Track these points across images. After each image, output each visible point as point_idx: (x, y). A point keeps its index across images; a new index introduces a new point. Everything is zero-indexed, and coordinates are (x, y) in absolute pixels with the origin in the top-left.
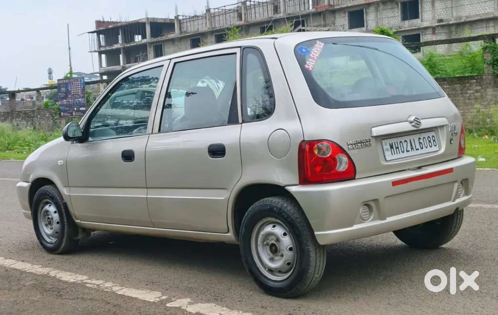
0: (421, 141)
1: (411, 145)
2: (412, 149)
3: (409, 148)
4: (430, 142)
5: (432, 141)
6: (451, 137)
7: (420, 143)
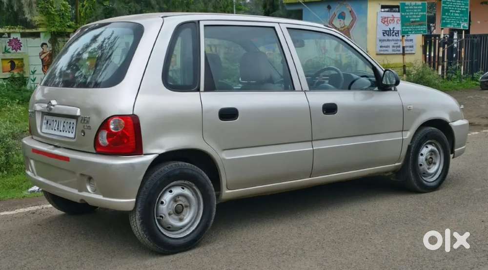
0: (65, 125)
1: (58, 126)
2: (58, 129)
3: (56, 129)
4: (70, 127)
5: (71, 128)
6: (83, 129)
7: (64, 126)
